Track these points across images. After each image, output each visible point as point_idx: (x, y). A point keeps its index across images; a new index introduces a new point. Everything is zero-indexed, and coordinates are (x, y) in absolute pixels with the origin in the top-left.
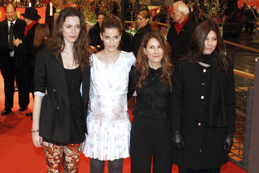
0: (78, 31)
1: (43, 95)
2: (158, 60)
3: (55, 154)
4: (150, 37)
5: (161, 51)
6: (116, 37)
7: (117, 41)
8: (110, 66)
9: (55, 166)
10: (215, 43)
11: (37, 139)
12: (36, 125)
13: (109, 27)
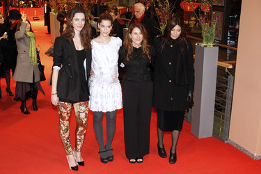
0: (83, 23)
1: (59, 68)
2: (139, 42)
3: (68, 109)
4: (134, 27)
5: (141, 36)
6: (109, 27)
7: (109, 30)
8: (105, 46)
9: (67, 118)
10: (179, 33)
11: (55, 99)
12: (54, 90)
13: (104, 19)
